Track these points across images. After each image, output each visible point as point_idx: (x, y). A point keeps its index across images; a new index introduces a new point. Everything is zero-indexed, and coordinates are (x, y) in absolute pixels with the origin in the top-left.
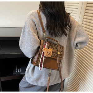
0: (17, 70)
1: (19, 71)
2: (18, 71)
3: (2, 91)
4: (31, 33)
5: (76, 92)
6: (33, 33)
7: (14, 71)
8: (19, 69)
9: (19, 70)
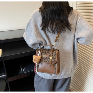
0: (22, 69)
1: (24, 70)
7: (19, 71)
8: (24, 69)
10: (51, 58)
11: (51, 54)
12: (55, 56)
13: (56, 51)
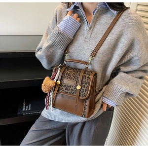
2: (26, 109)
9: (27, 107)
10: (79, 87)
11: (80, 80)
12: (88, 85)
13: (89, 75)
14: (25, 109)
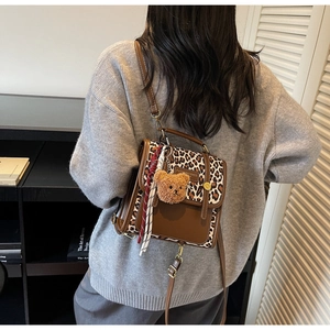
0: (81, 243)
3: (31, 323)
4: (113, 116)
5: (286, 326)
6: (120, 115)
9: (87, 244)
14: (84, 248)
